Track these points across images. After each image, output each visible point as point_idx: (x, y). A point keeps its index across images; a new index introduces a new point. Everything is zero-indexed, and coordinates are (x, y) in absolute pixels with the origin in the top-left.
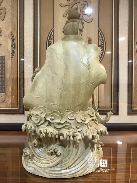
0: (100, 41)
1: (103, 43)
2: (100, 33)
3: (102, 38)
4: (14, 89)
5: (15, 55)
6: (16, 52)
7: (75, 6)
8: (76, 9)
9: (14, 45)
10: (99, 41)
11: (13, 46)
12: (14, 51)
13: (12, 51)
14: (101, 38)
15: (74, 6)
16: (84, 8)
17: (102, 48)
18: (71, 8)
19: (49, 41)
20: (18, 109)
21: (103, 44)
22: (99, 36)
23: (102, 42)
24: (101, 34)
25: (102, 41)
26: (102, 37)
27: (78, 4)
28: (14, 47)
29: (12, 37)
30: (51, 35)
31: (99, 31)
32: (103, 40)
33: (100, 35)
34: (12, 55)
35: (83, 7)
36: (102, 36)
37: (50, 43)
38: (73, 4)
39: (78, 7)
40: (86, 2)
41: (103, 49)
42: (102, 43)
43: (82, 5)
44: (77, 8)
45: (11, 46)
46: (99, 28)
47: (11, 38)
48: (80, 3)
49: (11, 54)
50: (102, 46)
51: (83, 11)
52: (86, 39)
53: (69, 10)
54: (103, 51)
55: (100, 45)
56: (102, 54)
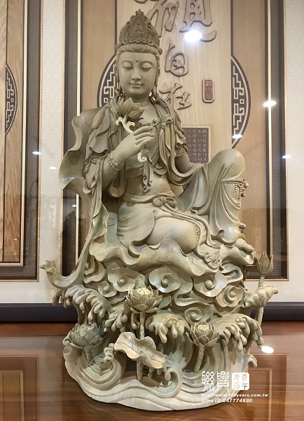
0: (235, 89)
1: (243, 94)
2: (236, 67)
3: (240, 82)
4: (12, 212)
5: (16, 124)
6: (18, 116)
8: (174, 7)
9: (14, 97)
10: (232, 89)
11: (11, 100)
12: (13, 112)
13: (9, 113)
14: (237, 82)
15: (169, 1)
16: (194, 5)
17: (240, 106)
18: (162, 4)
19: (105, 88)
20: (21, 264)
21: (244, 97)
22: (232, 76)
23: (241, 91)
24: (237, 71)
25: (240, 88)
26: (240, 79)
28: (14, 104)
29: (10, 77)
30: (111, 73)
31: (232, 63)
32: (243, 86)
33: (234, 74)
34: (9, 123)
35: (192, 4)
36: (239, 75)
37: (107, 93)
39: (178, 2)
41: (243, 109)
42: (241, 94)
44: (177, 5)
45: (7, 100)
46: (232, 55)
47: (7, 80)
49: (6, 120)
50: (242, 101)
51: (191, 14)
52: (200, 83)
53: (157, 11)
54: (243, 114)
55: (235, 98)
56: (240, 121)
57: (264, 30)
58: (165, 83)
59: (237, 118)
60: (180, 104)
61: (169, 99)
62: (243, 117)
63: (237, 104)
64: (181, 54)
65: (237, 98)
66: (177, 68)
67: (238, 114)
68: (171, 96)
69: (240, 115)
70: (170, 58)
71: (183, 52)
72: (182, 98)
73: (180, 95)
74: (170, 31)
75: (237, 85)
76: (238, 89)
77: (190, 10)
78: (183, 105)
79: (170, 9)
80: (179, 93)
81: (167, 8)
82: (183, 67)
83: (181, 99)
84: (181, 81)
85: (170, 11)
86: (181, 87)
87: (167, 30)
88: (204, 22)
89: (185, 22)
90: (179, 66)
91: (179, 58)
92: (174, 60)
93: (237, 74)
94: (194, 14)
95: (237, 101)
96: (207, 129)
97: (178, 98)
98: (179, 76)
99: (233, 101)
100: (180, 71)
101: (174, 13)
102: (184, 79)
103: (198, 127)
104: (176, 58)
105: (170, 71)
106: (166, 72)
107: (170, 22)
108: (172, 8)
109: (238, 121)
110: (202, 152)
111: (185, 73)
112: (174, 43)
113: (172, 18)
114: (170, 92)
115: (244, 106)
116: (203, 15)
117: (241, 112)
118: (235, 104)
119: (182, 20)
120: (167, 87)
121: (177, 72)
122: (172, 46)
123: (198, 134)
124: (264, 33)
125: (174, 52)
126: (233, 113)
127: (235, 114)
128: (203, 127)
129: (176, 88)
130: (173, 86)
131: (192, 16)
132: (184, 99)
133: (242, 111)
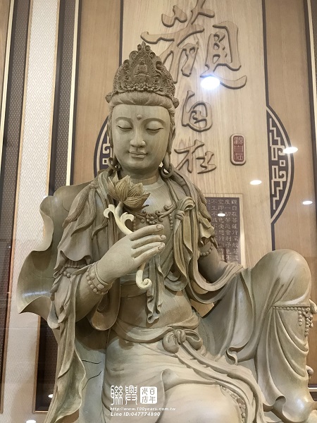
0: (273, 147)
1: (283, 154)
2: (273, 120)
3: (279, 139)
7: (191, 41)
8: (193, 48)
10: (270, 148)
14: (276, 138)
15: (186, 41)
16: (218, 46)
17: (280, 169)
18: (178, 45)
19: (104, 146)
21: (285, 158)
22: (269, 131)
23: (281, 150)
24: (274, 125)
25: (279, 146)
26: (279, 134)
27: (198, 35)
31: (269, 116)
32: (282, 143)
33: (271, 128)
35: (216, 44)
36: (278, 129)
37: (107, 152)
38: (183, 34)
39: (197, 43)
40: (223, 31)
41: (284, 172)
42: (280, 154)
43: (212, 37)
44: (196, 46)
46: (268, 105)
48: (207, 34)
50: (282, 163)
51: (215, 56)
52: (228, 139)
53: (172, 52)
54: (284, 179)
55: (273, 159)
56: (281, 188)
57: (306, 75)
58: (182, 140)
59: (277, 184)
60: (202, 166)
61: (188, 160)
62: (285, 183)
63: (277, 167)
64: (203, 104)
65: (276, 159)
66: (198, 121)
67: (278, 180)
68: (190, 157)
69: (281, 180)
70: (188, 108)
71: (205, 101)
72: (204, 158)
73: (201, 155)
74: (188, 76)
75: (275, 142)
76: (276, 147)
77: (213, 51)
78: (206, 167)
79: (188, 50)
80: (200, 153)
81: (185, 50)
82: (205, 120)
83: (202, 161)
84: (202, 137)
85: (188, 52)
86: (202, 145)
87: (184, 75)
88: (231, 65)
89: (207, 65)
90: (200, 118)
91: (199, 108)
92: (193, 112)
93: (275, 129)
94: (219, 56)
95: (276, 163)
96: (238, 199)
97: (198, 158)
98: (200, 131)
99: (271, 163)
100: (202, 125)
101: (193, 55)
102: (206, 135)
103: (226, 196)
104: (196, 109)
105: (188, 125)
106: (183, 125)
107: (189, 66)
108: (191, 50)
109: (278, 189)
110: (232, 229)
111: (208, 127)
112: (193, 90)
113: (190, 61)
114: (188, 151)
115: (286, 169)
116: (229, 57)
117: (281, 177)
118: (273, 167)
119: (203, 63)
120: (185, 145)
121: (197, 126)
122: (190, 94)
123: (225, 205)
124: (307, 79)
125: (193, 101)
126: (271, 178)
127: (274, 180)
128: (233, 196)
129: (196, 146)
130: (192, 143)
131: (216, 58)
132: (206, 161)
133: (283, 175)
